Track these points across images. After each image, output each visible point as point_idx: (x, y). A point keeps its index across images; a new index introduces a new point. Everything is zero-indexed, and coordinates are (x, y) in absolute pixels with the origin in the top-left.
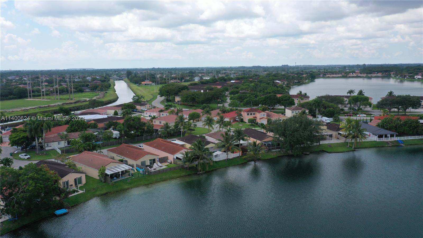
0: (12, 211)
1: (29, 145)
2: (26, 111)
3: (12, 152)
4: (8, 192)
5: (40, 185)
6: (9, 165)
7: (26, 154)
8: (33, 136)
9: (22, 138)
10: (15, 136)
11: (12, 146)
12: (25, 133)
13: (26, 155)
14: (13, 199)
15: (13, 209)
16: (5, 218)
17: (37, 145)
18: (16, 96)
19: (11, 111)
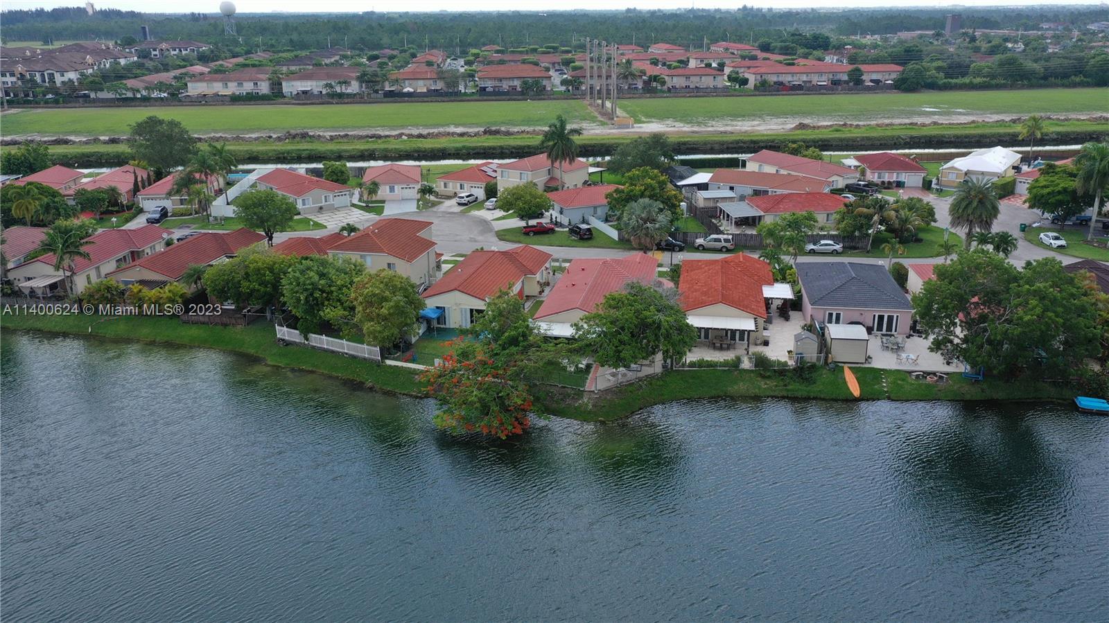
0: (974, 355)
1: (1074, 215)
2: (1103, 122)
3: (1027, 223)
4: (981, 311)
5: (1053, 317)
6: (1006, 252)
7: (1057, 235)
8: (1090, 193)
9: (1059, 193)
10: (1045, 183)
11: (1031, 207)
12: (1072, 181)
13: (1057, 238)
14: (985, 330)
15: (977, 352)
16: (957, 367)
17: (1094, 218)
18: (1089, 80)
19: (1063, 118)
